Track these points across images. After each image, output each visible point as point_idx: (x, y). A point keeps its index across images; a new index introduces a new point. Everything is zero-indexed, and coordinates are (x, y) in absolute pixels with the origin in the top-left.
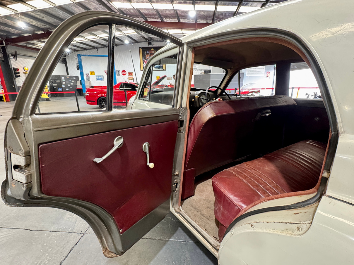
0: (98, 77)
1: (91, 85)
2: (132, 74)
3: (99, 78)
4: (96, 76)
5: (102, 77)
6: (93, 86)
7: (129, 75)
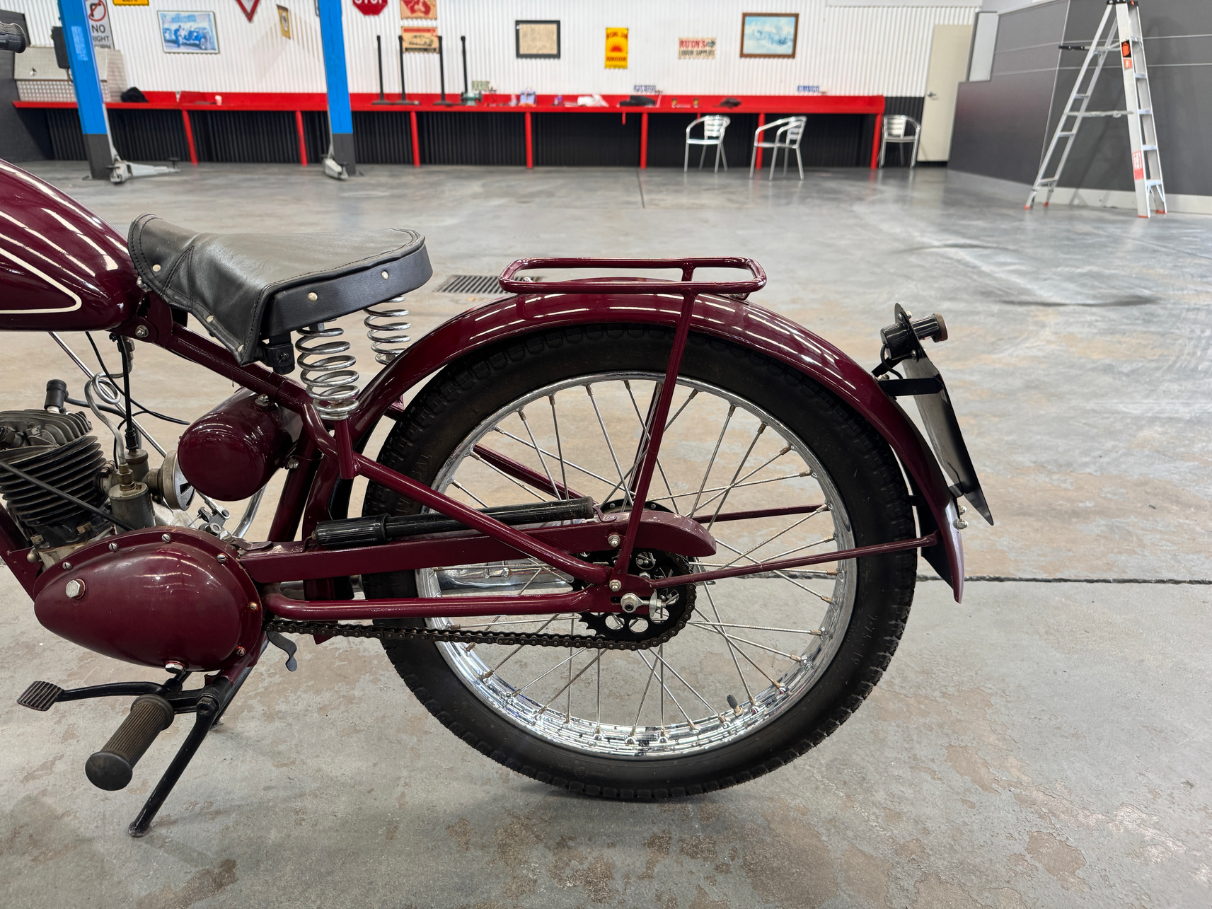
0: (176, 19)
1: (123, 78)
2: (427, 10)
3: (183, 33)
4: (162, 16)
5: (204, 24)
6: (141, 89)
7: (408, 13)
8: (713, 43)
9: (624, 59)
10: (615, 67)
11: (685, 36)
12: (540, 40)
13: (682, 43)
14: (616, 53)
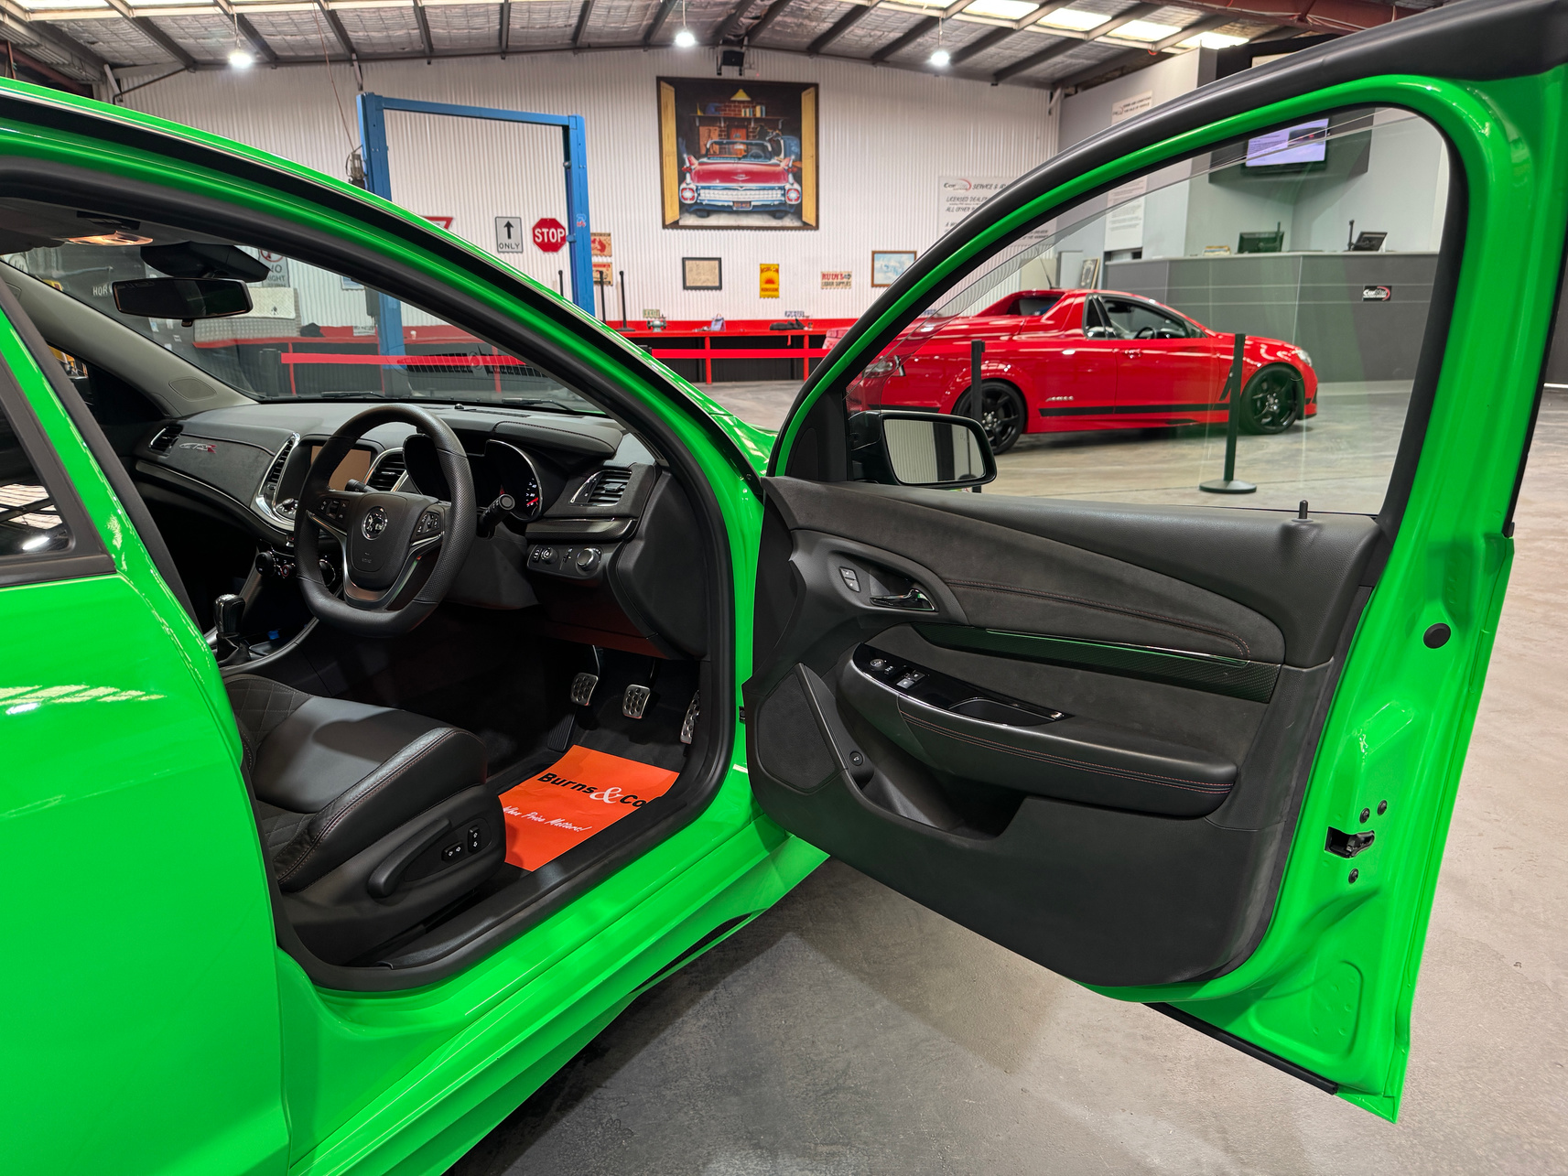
1: (303, 315)
6: (319, 324)
8: (849, 276)
9: (777, 290)
10: (768, 297)
11: (826, 270)
12: (705, 274)
13: (824, 276)
14: (769, 285)
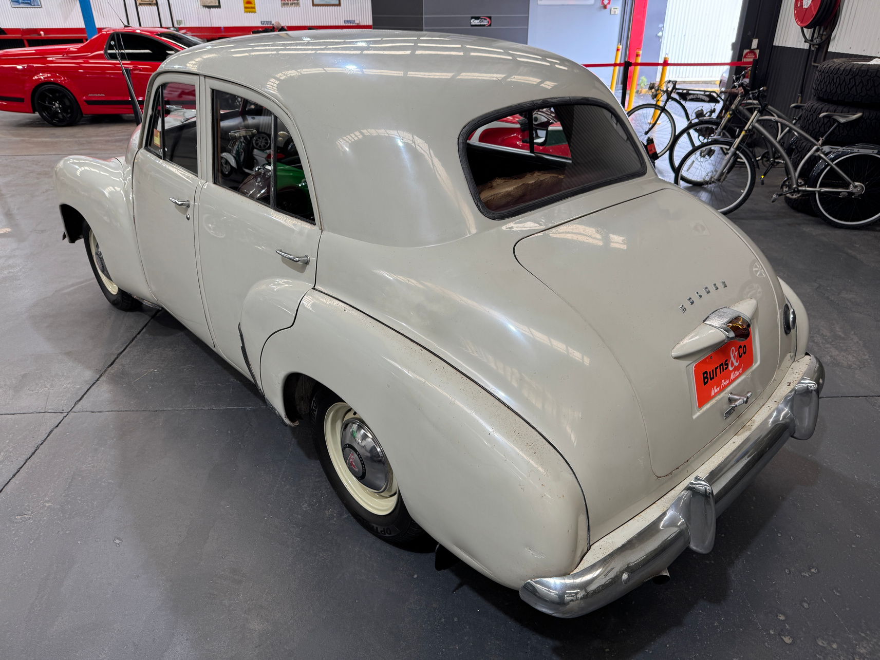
6: (2, 27)
9: (254, 8)
10: (250, 12)
14: (249, 5)
